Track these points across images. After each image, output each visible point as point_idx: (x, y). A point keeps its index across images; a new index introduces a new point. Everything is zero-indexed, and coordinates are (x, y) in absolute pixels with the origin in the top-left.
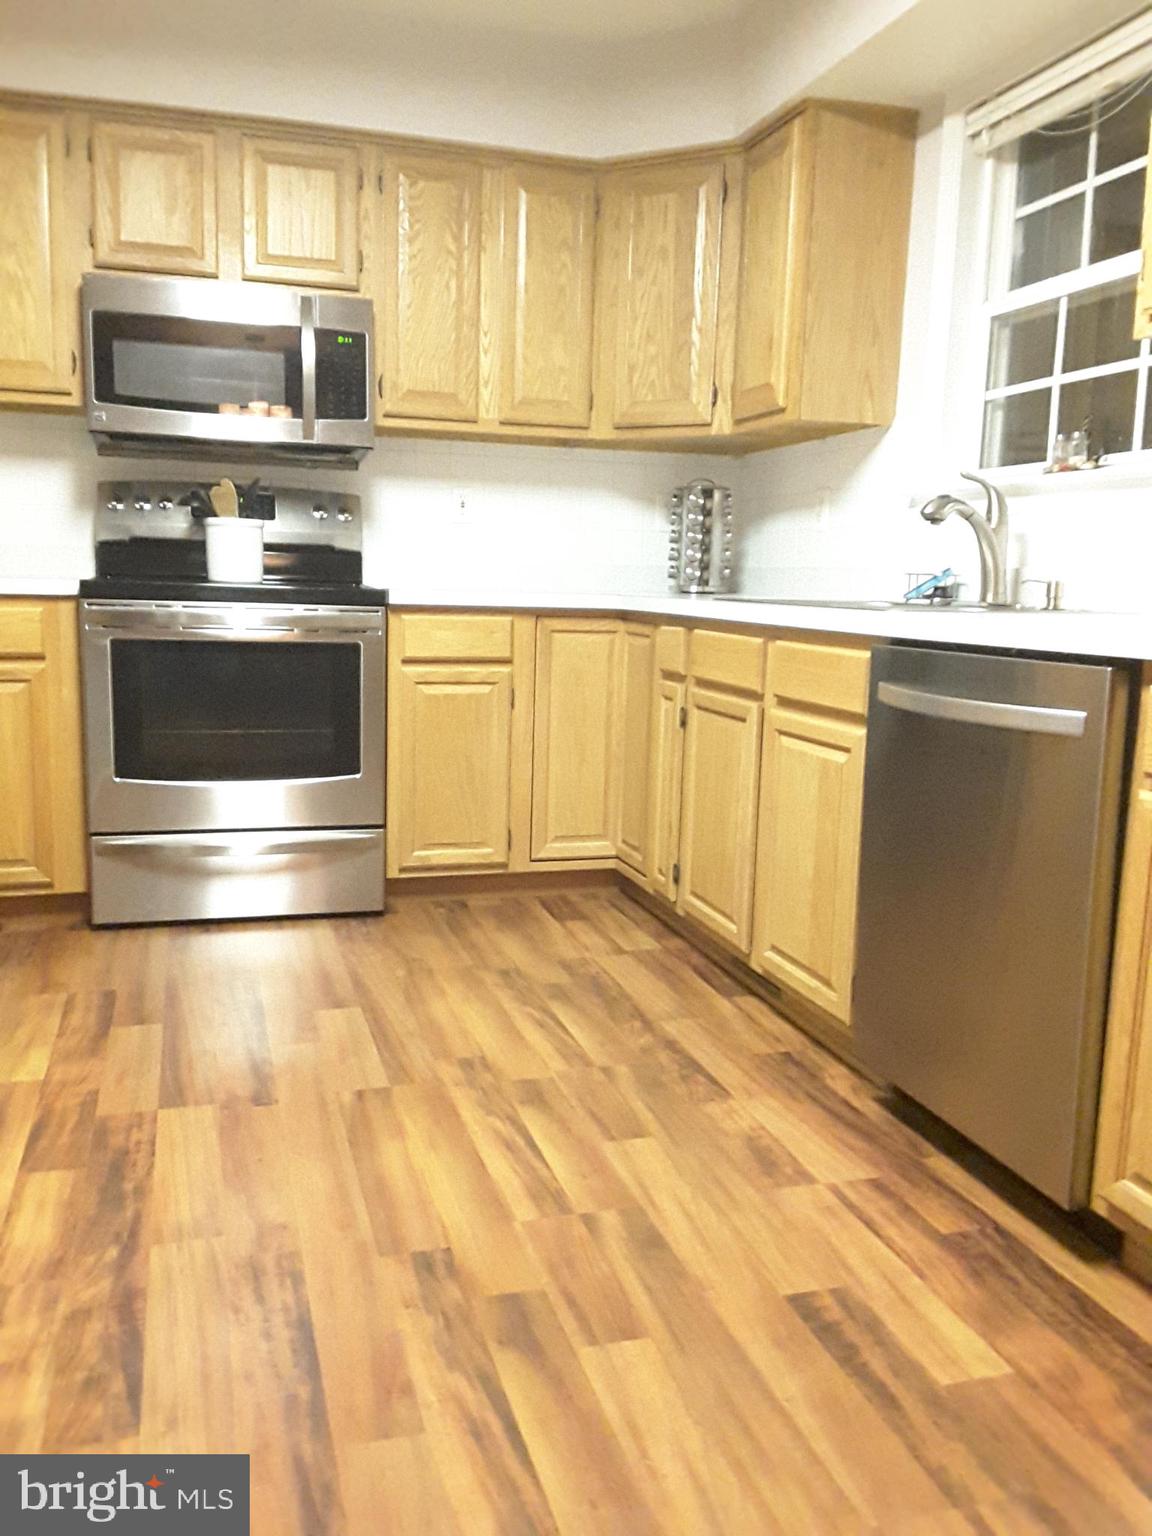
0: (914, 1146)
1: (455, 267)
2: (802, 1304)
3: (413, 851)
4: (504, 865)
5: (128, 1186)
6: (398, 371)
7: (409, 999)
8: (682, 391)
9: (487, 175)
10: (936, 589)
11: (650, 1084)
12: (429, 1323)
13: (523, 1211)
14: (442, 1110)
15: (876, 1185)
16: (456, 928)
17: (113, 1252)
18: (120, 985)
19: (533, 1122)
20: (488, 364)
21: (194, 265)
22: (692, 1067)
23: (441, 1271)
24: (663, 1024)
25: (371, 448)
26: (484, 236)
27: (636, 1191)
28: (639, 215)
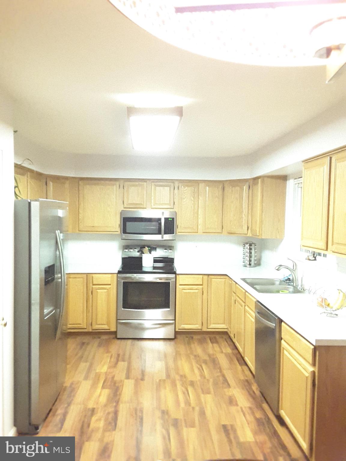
0: (262, 401)
1: (193, 203)
2: (224, 427)
3: (181, 325)
4: (201, 329)
5: (118, 393)
6: (181, 224)
7: (174, 361)
8: (242, 227)
9: (200, 184)
10: (288, 278)
11: (215, 384)
12: (162, 421)
13: (182, 405)
14: (174, 384)
15: (250, 408)
16: (189, 343)
17: (115, 404)
18: (121, 353)
19: (190, 389)
20: (200, 221)
21: (142, 206)
22: (225, 380)
23: (165, 413)
24: (224, 371)
25: (175, 240)
26: (199, 197)
27: (204, 404)
28: (232, 191)
